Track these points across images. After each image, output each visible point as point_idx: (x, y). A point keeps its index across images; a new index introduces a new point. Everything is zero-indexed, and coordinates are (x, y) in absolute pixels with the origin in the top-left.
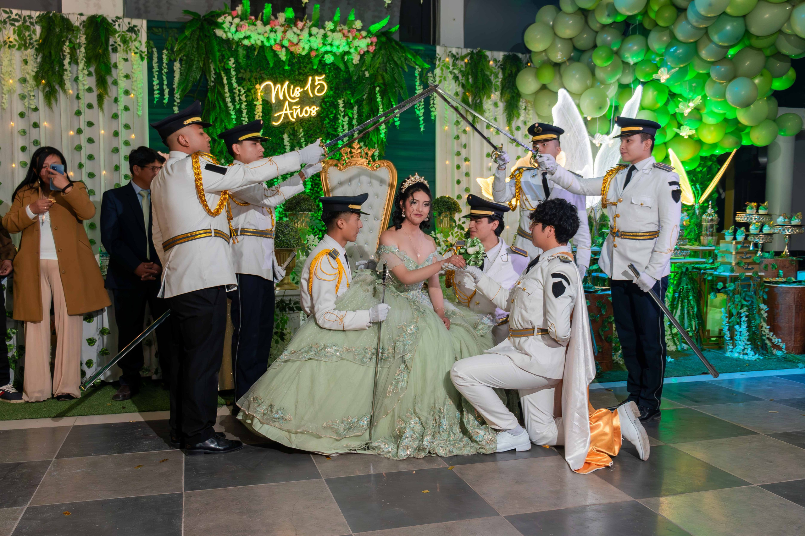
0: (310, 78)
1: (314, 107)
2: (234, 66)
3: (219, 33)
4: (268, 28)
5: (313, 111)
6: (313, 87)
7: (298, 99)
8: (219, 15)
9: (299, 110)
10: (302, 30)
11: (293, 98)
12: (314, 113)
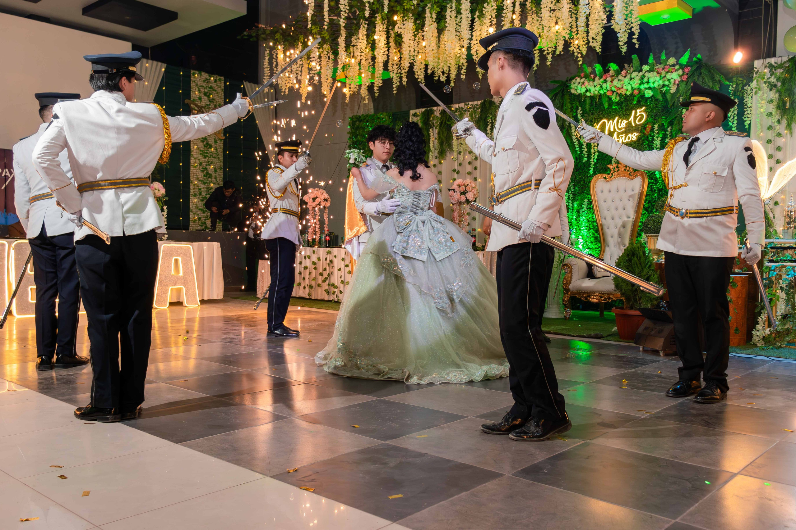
0: (634, 112)
1: (635, 133)
2: (581, 112)
3: (573, 91)
4: (602, 80)
5: (634, 136)
6: (635, 117)
7: (624, 129)
8: (571, 79)
9: (624, 137)
10: (625, 77)
11: (620, 129)
12: (635, 138)
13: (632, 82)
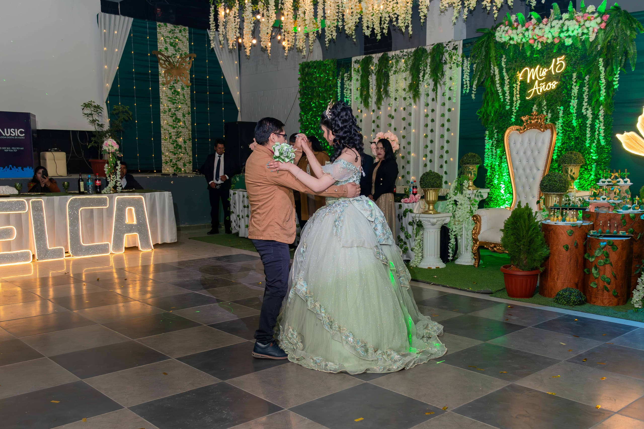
2: (505, 60)
3: (498, 39)
4: (524, 28)
5: (553, 85)
8: (496, 27)
9: (544, 86)
10: (546, 25)
11: (541, 77)
12: (555, 87)
13: (552, 30)
